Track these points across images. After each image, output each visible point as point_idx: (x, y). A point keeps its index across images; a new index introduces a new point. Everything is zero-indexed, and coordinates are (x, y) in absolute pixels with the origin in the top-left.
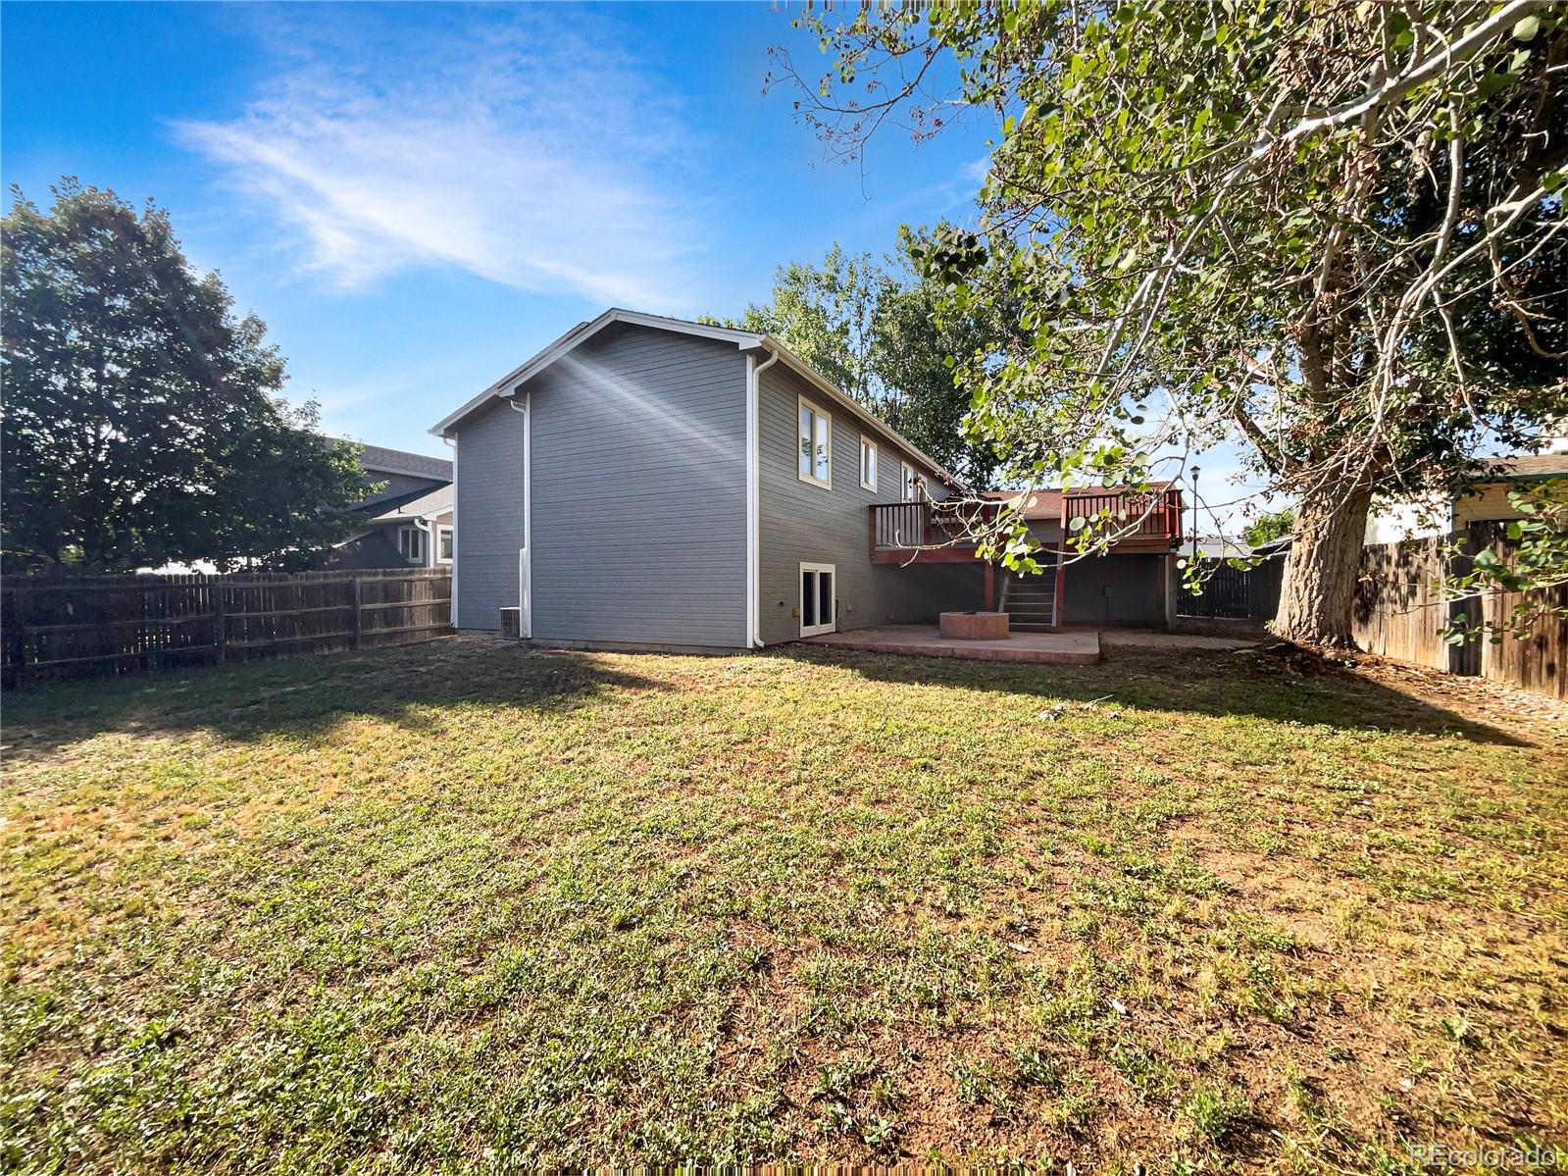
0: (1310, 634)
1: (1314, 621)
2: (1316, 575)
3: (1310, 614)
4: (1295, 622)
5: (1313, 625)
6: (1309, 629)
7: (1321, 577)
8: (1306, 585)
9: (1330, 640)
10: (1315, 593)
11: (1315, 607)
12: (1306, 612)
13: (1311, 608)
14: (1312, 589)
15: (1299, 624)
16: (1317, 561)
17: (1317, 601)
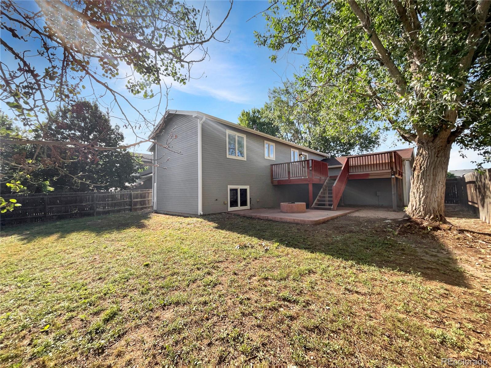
0: (420, 214)
1: (422, 208)
2: (421, 186)
3: (420, 205)
4: (414, 208)
5: (422, 210)
6: (420, 211)
7: (424, 188)
8: (417, 191)
9: (429, 218)
10: (421, 195)
11: (422, 202)
12: (418, 204)
13: (420, 202)
14: (420, 192)
15: (416, 209)
16: (421, 180)
17: (423, 199)
